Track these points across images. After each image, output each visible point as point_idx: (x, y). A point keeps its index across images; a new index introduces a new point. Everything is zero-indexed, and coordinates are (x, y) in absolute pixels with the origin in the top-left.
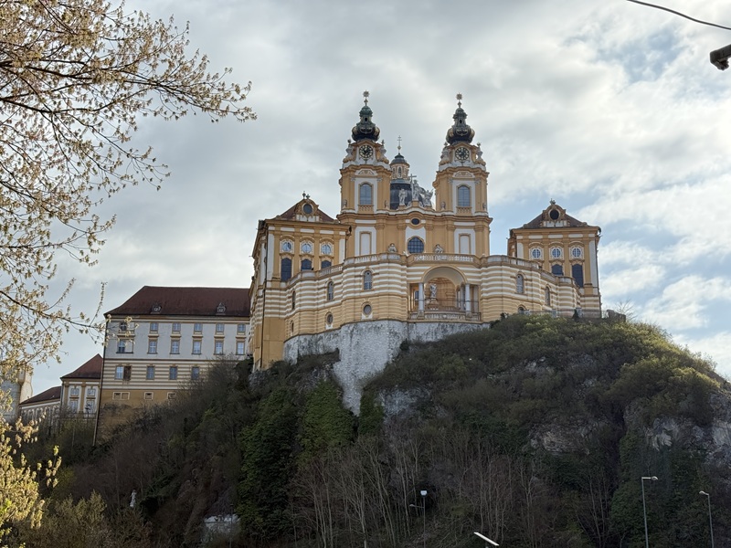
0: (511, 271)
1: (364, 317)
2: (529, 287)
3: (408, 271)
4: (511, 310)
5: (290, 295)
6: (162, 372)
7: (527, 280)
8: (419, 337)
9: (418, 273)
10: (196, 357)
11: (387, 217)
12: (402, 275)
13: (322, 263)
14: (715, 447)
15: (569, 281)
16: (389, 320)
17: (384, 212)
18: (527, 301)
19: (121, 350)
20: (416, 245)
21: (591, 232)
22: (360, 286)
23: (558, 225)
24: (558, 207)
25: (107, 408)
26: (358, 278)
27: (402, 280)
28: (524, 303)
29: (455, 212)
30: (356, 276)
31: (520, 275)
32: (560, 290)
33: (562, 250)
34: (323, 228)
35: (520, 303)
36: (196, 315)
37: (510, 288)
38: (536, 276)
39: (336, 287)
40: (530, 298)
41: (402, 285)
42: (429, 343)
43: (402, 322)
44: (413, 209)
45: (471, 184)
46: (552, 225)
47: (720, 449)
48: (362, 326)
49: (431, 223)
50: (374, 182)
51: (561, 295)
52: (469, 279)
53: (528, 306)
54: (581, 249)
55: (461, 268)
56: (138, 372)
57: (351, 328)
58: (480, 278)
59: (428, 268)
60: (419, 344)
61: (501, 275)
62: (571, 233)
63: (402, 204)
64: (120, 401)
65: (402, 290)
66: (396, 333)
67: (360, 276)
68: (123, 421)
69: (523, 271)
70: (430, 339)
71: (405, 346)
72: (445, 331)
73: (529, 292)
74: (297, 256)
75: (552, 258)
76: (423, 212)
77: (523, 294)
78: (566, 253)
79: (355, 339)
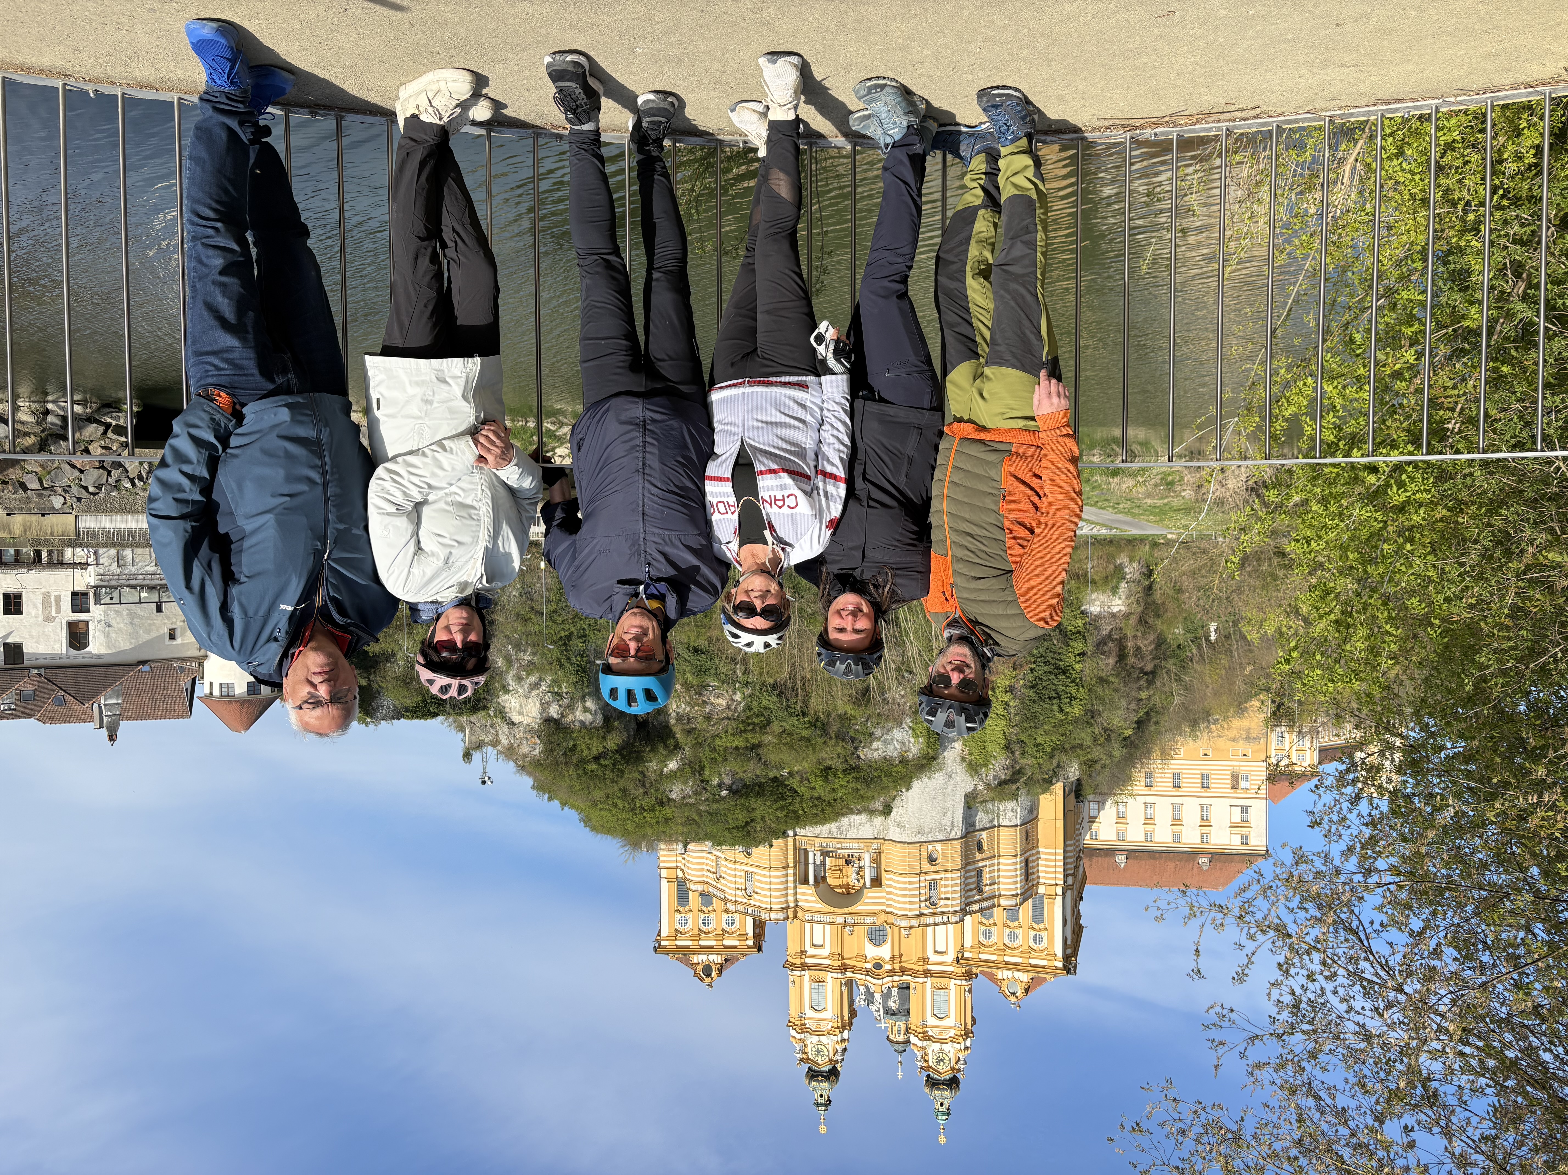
0: (759, 901)
2: (738, 880)
4: (760, 852)
5: (1031, 877)
6: (1192, 782)
8: (870, 821)
9: (871, 900)
10: (1150, 799)
11: (914, 973)
13: (991, 916)
14: (538, 695)
15: (693, 887)
17: (917, 980)
18: (741, 863)
19: (1245, 809)
20: (877, 936)
25: (1257, 739)
28: (745, 860)
29: (829, 977)
30: (948, 899)
32: (703, 876)
34: (993, 962)
35: (750, 861)
36: (1154, 852)
37: (761, 878)
38: (730, 894)
39: (973, 886)
40: (738, 866)
42: (859, 812)
44: (880, 982)
45: (810, 1013)
47: (534, 693)
49: (859, 965)
50: (931, 1021)
51: (702, 870)
53: (741, 857)
56: (1221, 782)
57: (953, 833)
60: (872, 812)
62: (688, 947)
63: (895, 991)
64: (1242, 747)
65: (889, 879)
68: (1236, 723)
70: (855, 818)
71: (887, 810)
72: (839, 828)
73: (738, 873)
74: (1025, 927)
75: (712, 916)
76: (868, 978)
77: (747, 873)
79: (947, 821)
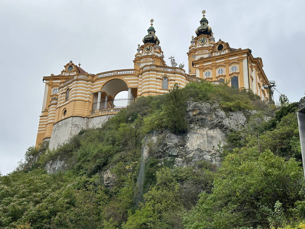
0: (158, 75)
1: (63, 118)
3: (92, 85)
7: (171, 80)
9: (98, 86)
12: (87, 88)
16: (73, 117)
21: (243, 53)
22: (63, 99)
23: (222, 53)
24: (223, 42)
26: (63, 95)
27: (87, 91)
31: (165, 77)
33: (224, 69)
37: (155, 86)
41: (86, 94)
43: (84, 118)
46: (219, 54)
48: (60, 123)
52: (130, 85)
54: (237, 66)
55: (125, 79)
58: (138, 83)
59: (104, 81)
61: (149, 78)
62: (231, 56)
66: (77, 125)
67: (64, 93)
69: (168, 74)
75: (218, 75)
78: (228, 71)
